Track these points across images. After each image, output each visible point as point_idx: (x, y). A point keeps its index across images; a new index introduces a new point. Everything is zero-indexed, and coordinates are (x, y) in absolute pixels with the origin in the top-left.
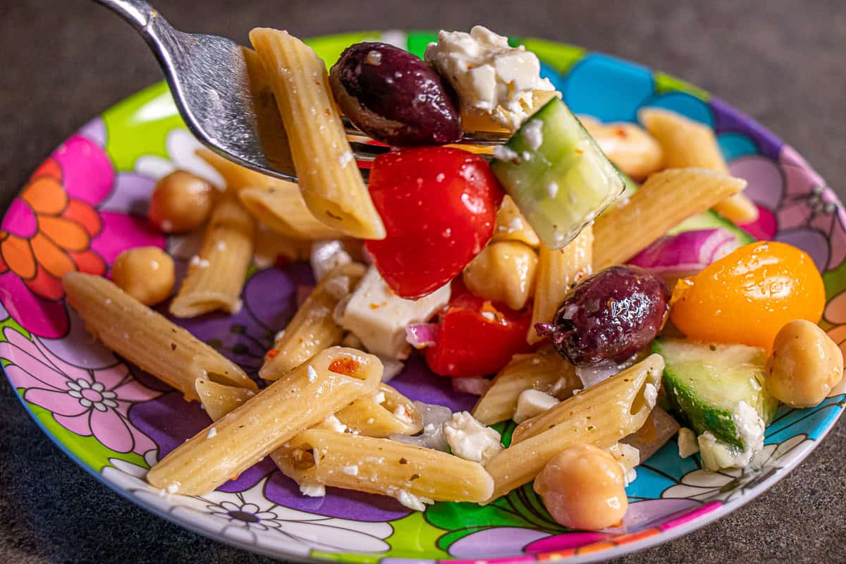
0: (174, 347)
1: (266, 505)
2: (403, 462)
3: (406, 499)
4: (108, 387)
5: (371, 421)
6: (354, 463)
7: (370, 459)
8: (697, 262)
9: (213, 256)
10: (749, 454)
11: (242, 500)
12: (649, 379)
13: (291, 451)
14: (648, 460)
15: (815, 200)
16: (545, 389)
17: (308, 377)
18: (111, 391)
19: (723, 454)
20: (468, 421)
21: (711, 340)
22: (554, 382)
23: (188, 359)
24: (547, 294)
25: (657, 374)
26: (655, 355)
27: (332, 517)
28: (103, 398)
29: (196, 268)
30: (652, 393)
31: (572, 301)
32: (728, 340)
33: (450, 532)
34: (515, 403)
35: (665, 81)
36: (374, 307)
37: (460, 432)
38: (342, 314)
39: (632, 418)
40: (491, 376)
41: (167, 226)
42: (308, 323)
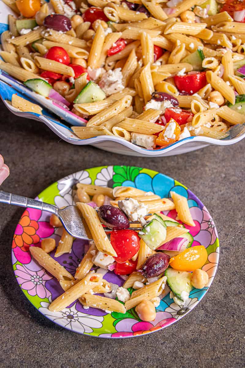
0: (55, 269)
1: (76, 311)
2: (106, 304)
3: (107, 311)
4: (40, 277)
5: (100, 290)
6: (95, 304)
7: (99, 303)
8: (177, 250)
9: (64, 240)
10: (185, 302)
11: (70, 310)
12: (163, 282)
13: (81, 298)
14: (163, 298)
15: (209, 223)
16: (140, 281)
17: (84, 283)
18: (41, 278)
19: (178, 302)
20: (122, 289)
21: (179, 271)
22: (142, 279)
23: (58, 273)
24: (141, 259)
25: (165, 281)
26: (165, 276)
27: (90, 315)
28: (39, 280)
29: (60, 243)
30: (163, 286)
31: (146, 265)
32: (182, 271)
33: (117, 319)
34: (133, 284)
35: (177, 183)
36: (101, 260)
37: (120, 294)
38: (94, 260)
39: (158, 293)
40: (128, 275)
41: (54, 227)
42: (86, 262)
